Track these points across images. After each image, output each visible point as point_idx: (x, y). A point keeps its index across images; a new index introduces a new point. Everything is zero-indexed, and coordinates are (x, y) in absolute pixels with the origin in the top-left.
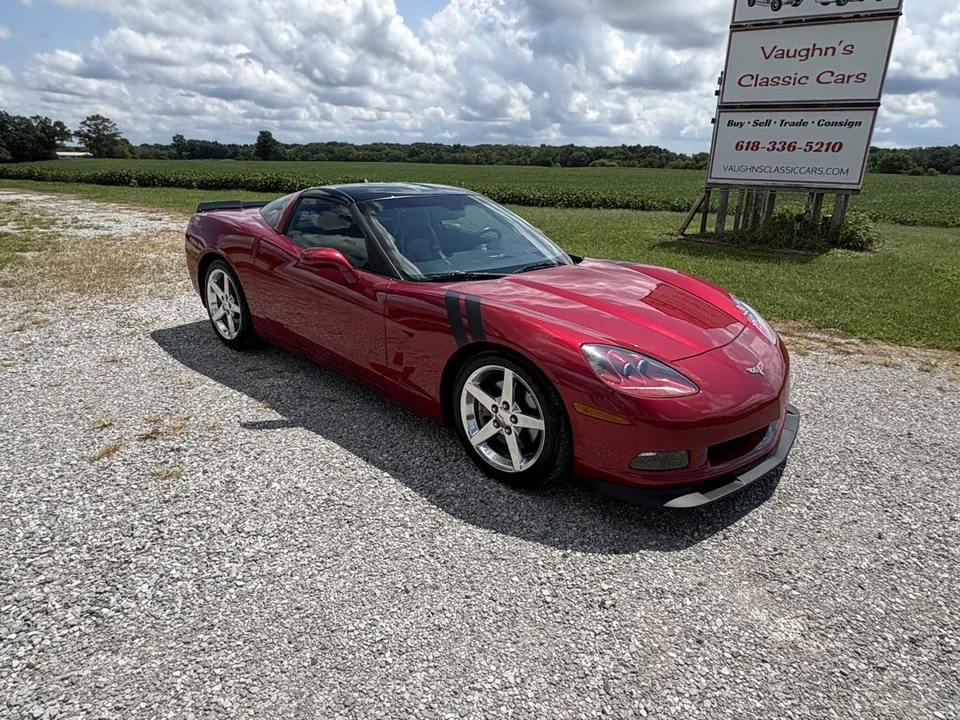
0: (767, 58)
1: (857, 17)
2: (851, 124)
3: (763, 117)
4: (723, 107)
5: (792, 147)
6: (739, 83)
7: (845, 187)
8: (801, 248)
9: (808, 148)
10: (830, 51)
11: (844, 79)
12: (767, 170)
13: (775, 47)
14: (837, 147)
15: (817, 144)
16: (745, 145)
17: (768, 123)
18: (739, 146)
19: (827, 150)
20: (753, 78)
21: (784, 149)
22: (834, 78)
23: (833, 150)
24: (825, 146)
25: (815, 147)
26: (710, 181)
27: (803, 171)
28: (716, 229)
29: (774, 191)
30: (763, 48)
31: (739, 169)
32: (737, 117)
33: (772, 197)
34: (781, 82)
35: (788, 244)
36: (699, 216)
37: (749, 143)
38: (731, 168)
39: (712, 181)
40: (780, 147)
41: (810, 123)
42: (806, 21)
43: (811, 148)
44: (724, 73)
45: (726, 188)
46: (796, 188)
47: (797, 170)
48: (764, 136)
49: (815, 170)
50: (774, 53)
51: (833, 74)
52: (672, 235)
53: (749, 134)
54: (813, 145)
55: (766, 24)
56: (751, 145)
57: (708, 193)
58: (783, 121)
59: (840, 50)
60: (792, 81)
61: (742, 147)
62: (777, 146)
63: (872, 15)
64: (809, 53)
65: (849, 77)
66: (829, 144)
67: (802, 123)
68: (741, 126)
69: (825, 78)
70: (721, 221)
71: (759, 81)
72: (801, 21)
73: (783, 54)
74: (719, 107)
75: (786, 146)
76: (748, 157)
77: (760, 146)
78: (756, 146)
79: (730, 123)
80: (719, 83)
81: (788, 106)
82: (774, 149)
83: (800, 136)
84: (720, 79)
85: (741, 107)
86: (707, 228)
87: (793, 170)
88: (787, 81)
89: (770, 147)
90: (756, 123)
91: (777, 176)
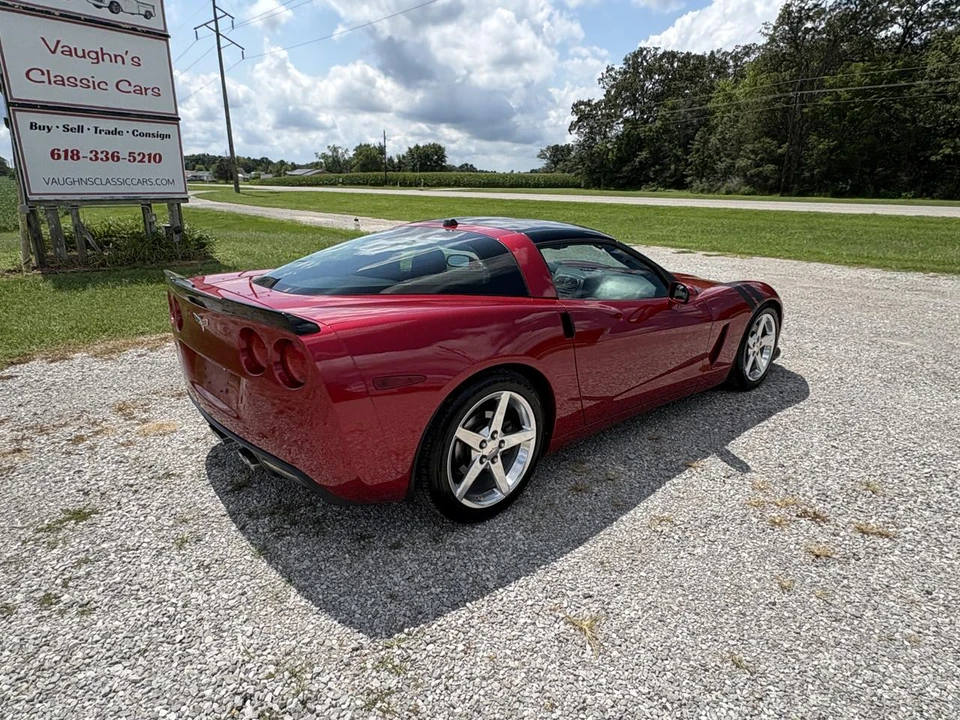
0: (54, 52)
1: (134, 30)
2: (163, 137)
3: (74, 121)
5: (115, 157)
6: (28, 78)
7: (177, 196)
9: (132, 159)
10: (119, 59)
11: (141, 91)
12: (98, 182)
13: (58, 42)
14: (156, 158)
15: (139, 155)
16: (62, 154)
17: (80, 129)
18: (55, 155)
19: (149, 161)
20: (43, 74)
21: (107, 159)
22: (131, 89)
23: (155, 161)
24: (147, 157)
25: (139, 158)
27: (135, 182)
30: (43, 39)
31: (65, 181)
32: (38, 119)
34: (78, 83)
37: (67, 152)
38: (54, 181)
39: (36, 198)
40: (103, 156)
41: (125, 132)
42: (85, 20)
43: (134, 158)
45: (51, 206)
46: (131, 200)
47: (129, 182)
48: (86, 142)
49: (145, 181)
50: (59, 49)
51: (130, 85)
54: (136, 155)
55: (39, 11)
56: (70, 154)
58: (96, 128)
59: (128, 59)
60: (91, 84)
61: (59, 157)
62: (100, 156)
63: (147, 32)
64: (99, 57)
65: (146, 89)
66: (150, 155)
67: (115, 132)
68: (49, 130)
69: (122, 86)
71: (53, 79)
72: (79, 19)
73: (70, 52)
74: (9, 105)
75: (109, 156)
76: (66, 167)
77: (80, 155)
78: (75, 155)
79: (33, 126)
82: (97, 159)
83: (124, 144)
85: (43, 107)
87: (125, 182)
88: (86, 84)
89: (92, 156)
90: (66, 128)
91: (110, 189)
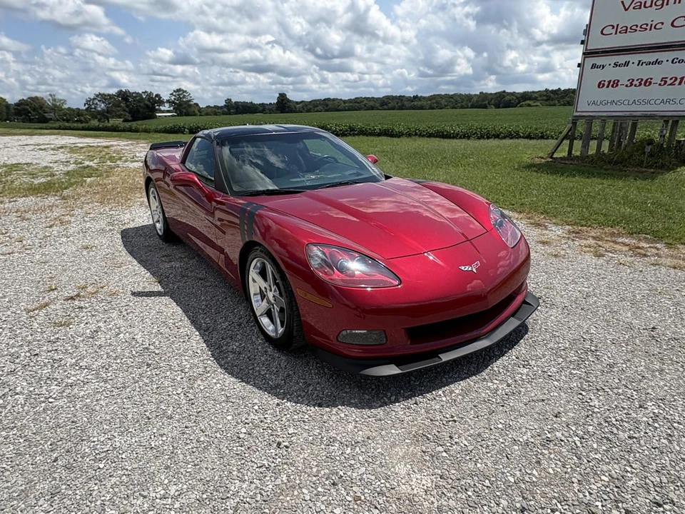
0: (626, 10)
3: (622, 59)
4: (587, 54)
5: (648, 83)
6: (602, 33)
8: (651, 167)
9: (663, 83)
12: (626, 102)
15: (671, 79)
16: (606, 83)
17: (627, 64)
18: (600, 85)
19: (680, 84)
20: (613, 28)
21: (640, 84)
24: (679, 80)
25: (669, 82)
26: (576, 114)
27: (658, 102)
28: (581, 152)
29: (635, 120)
30: (622, 2)
31: (601, 103)
32: (599, 61)
33: (634, 126)
34: (638, 29)
35: (640, 164)
36: (567, 142)
37: (609, 82)
38: (594, 103)
39: (578, 114)
40: (637, 83)
41: (665, 61)
43: (666, 82)
44: (589, 26)
45: (590, 120)
46: (651, 117)
47: (652, 102)
48: (623, 75)
49: (668, 101)
50: (633, 5)
52: (542, 158)
53: (610, 74)
54: (668, 80)
56: (612, 83)
57: (574, 123)
58: (640, 61)
60: (649, 27)
61: (604, 85)
62: (634, 83)
64: (664, 3)
66: (682, 78)
67: (657, 62)
68: (603, 67)
69: (679, 22)
70: (586, 146)
71: (619, 30)
73: (641, 6)
74: (584, 54)
75: (643, 83)
76: (609, 93)
77: (619, 84)
78: (615, 84)
79: (594, 66)
80: (585, 34)
81: (644, 49)
82: (631, 84)
83: (656, 73)
84: (585, 31)
85: (603, 52)
86: (573, 152)
87: (649, 102)
88: (644, 28)
89: (628, 83)
90: (616, 65)
91: (634, 108)
